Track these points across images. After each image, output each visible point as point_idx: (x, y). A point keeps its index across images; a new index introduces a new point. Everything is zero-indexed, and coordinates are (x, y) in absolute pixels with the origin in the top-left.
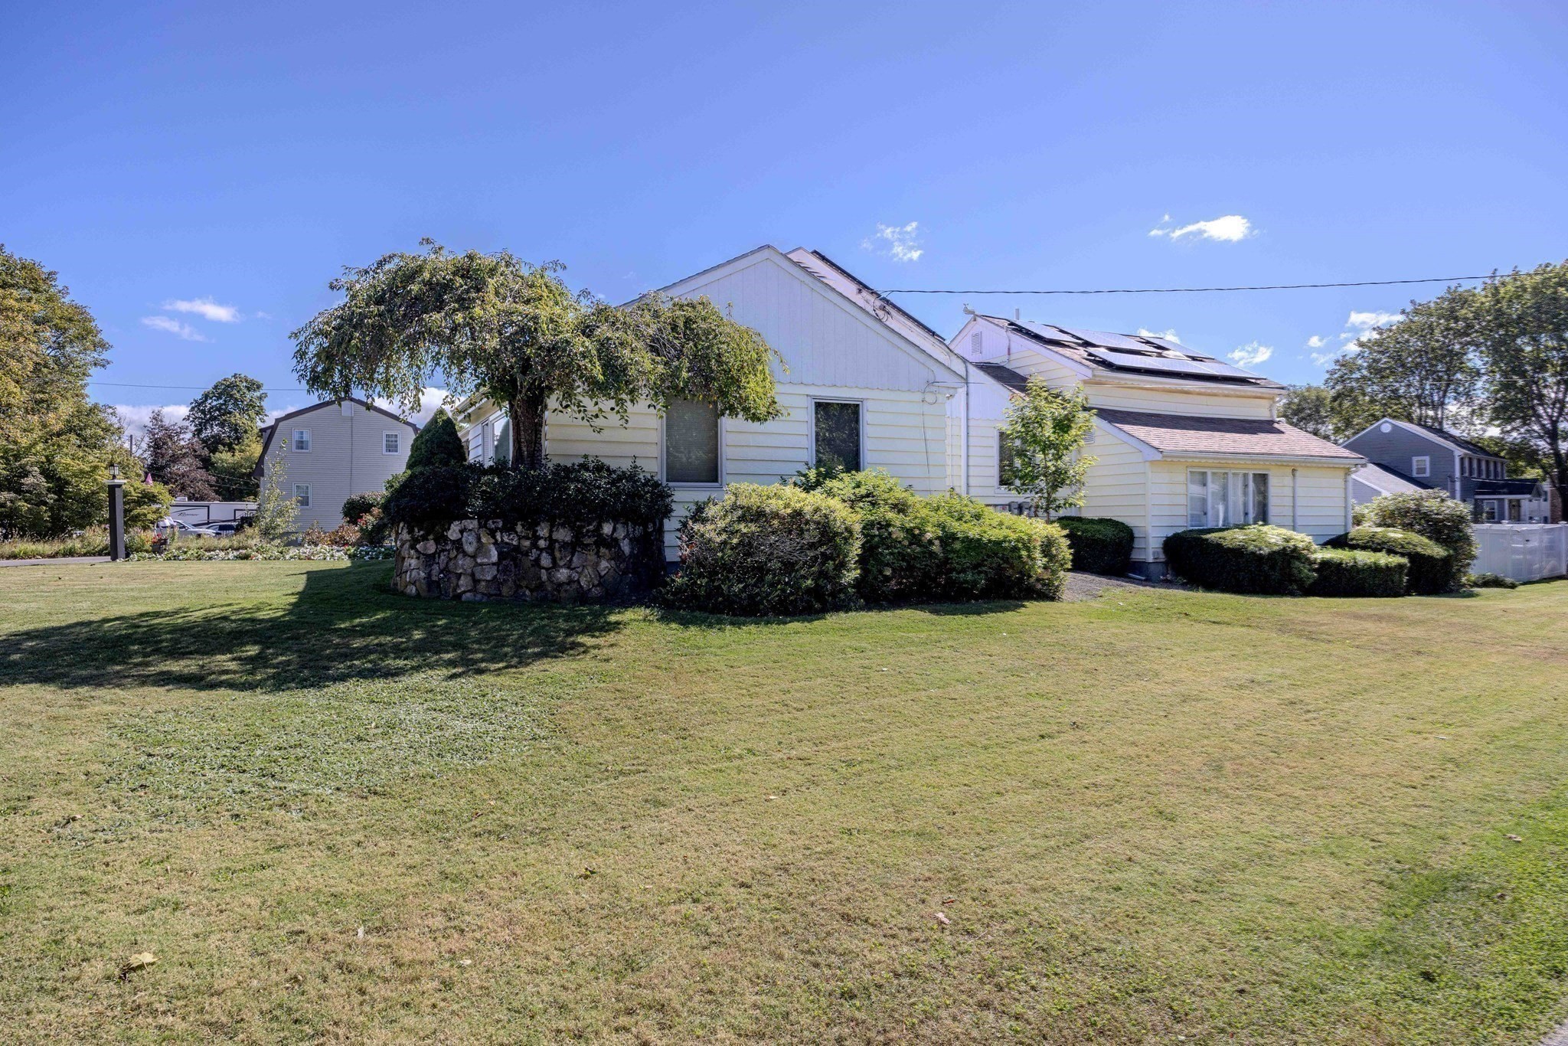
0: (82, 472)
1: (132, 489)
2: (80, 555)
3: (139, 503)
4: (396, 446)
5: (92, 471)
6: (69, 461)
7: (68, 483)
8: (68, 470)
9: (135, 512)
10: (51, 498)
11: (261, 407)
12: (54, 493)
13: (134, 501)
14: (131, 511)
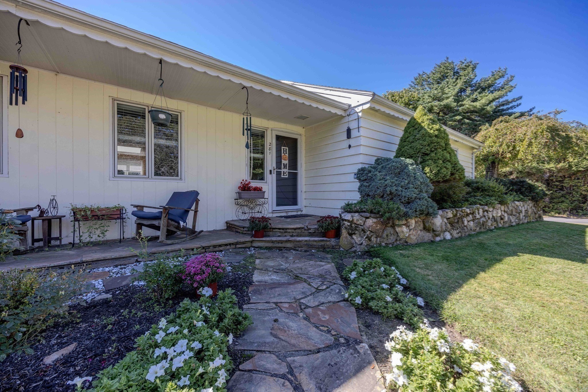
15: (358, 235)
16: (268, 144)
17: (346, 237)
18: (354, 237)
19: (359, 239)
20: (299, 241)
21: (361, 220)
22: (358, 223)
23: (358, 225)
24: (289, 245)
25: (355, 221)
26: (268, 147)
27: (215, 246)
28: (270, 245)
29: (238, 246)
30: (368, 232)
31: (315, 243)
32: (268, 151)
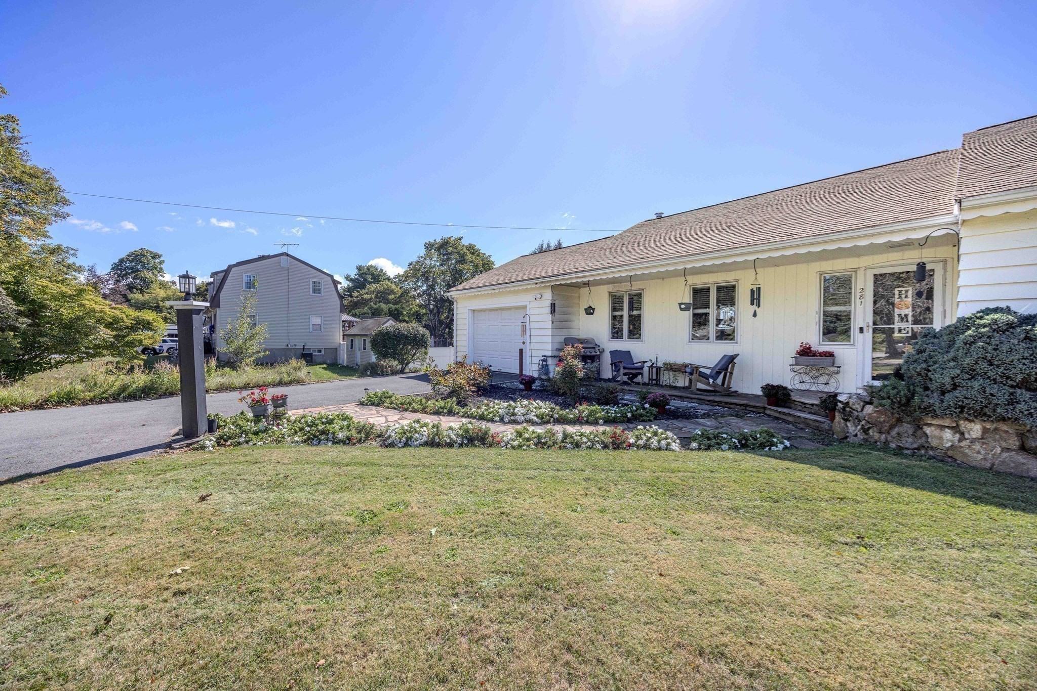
0: (64, 295)
1: (124, 316)
2: (84, 403)
3: (133, 328)
4: (320, 290)
5: (77, 295)
6: (45, 282)
7: (43, 307)
8: (45, 293)
9: (130, 338)
10: (23, 323)
11: (161, 269)
12: (27, 317)
13: (127, 327)
14: (124, 337)
15: (851, 422)
16: (858, 291)
17: (839, 423)
18: (848, 424)
19: (854, 428)
20: (799, 417)
21: (858, 404)
22: (854, 407)
23: (854, 410)
24: (790, 419)
25: (851, 404)
26: (858, 294)
27: (727, 403)
28: (777, 415)
29: (748, 408)
30: (863, 422)
31: (811, 423)
32: (858, 301)
